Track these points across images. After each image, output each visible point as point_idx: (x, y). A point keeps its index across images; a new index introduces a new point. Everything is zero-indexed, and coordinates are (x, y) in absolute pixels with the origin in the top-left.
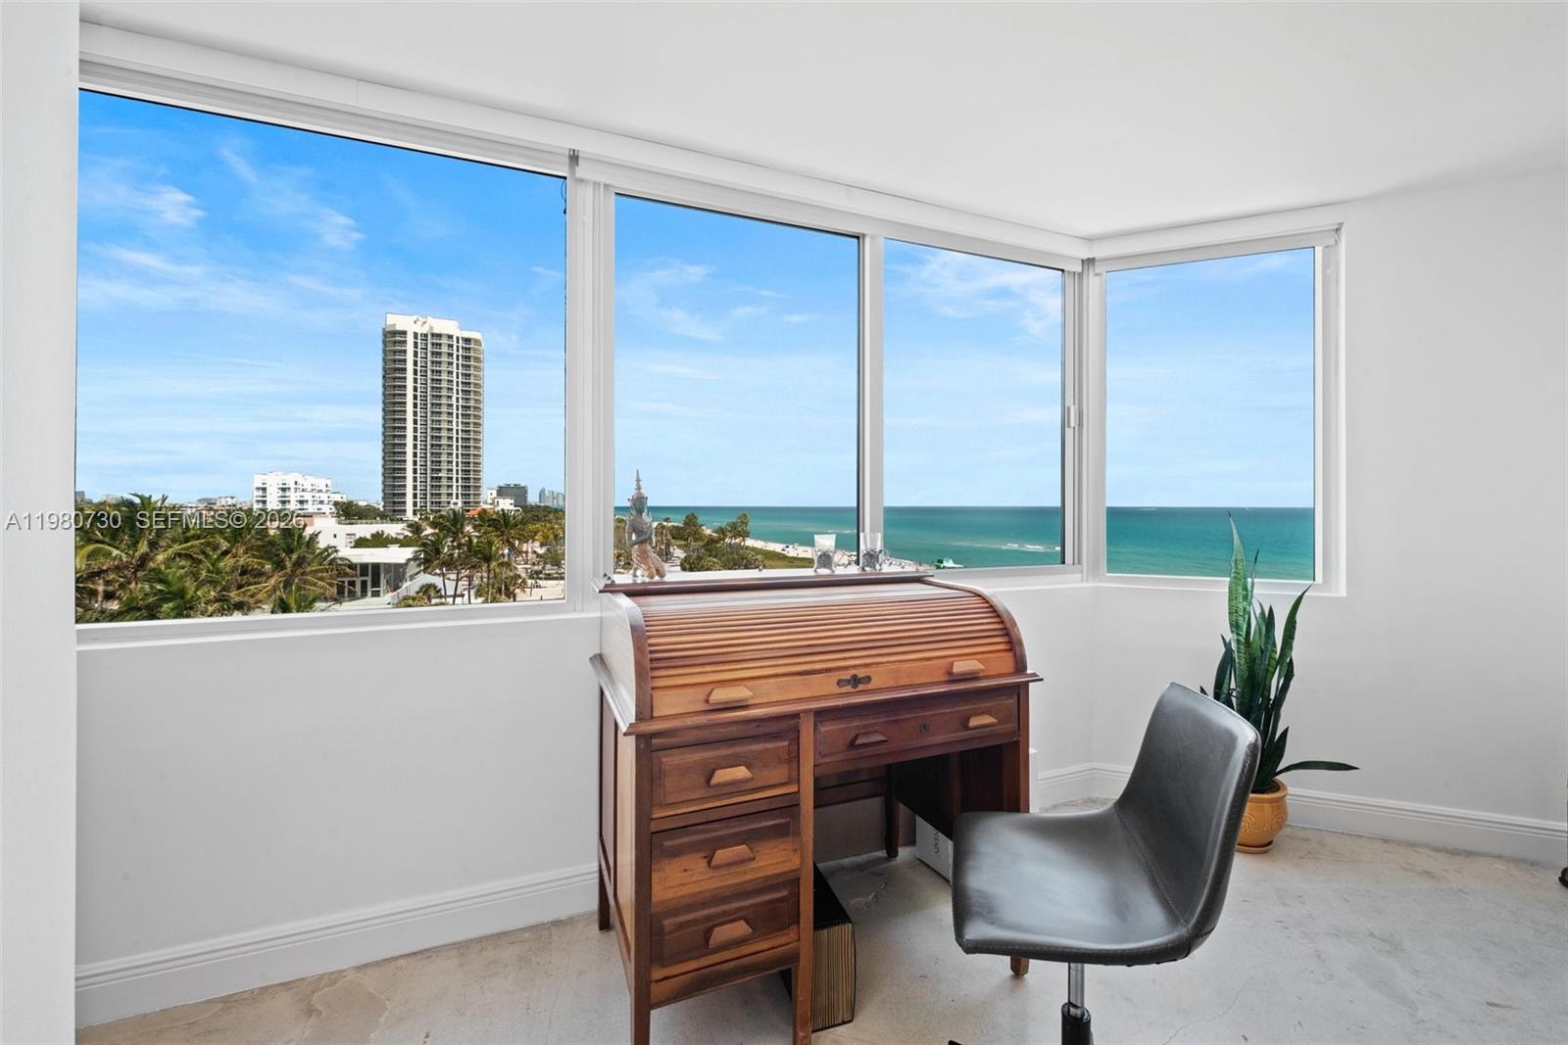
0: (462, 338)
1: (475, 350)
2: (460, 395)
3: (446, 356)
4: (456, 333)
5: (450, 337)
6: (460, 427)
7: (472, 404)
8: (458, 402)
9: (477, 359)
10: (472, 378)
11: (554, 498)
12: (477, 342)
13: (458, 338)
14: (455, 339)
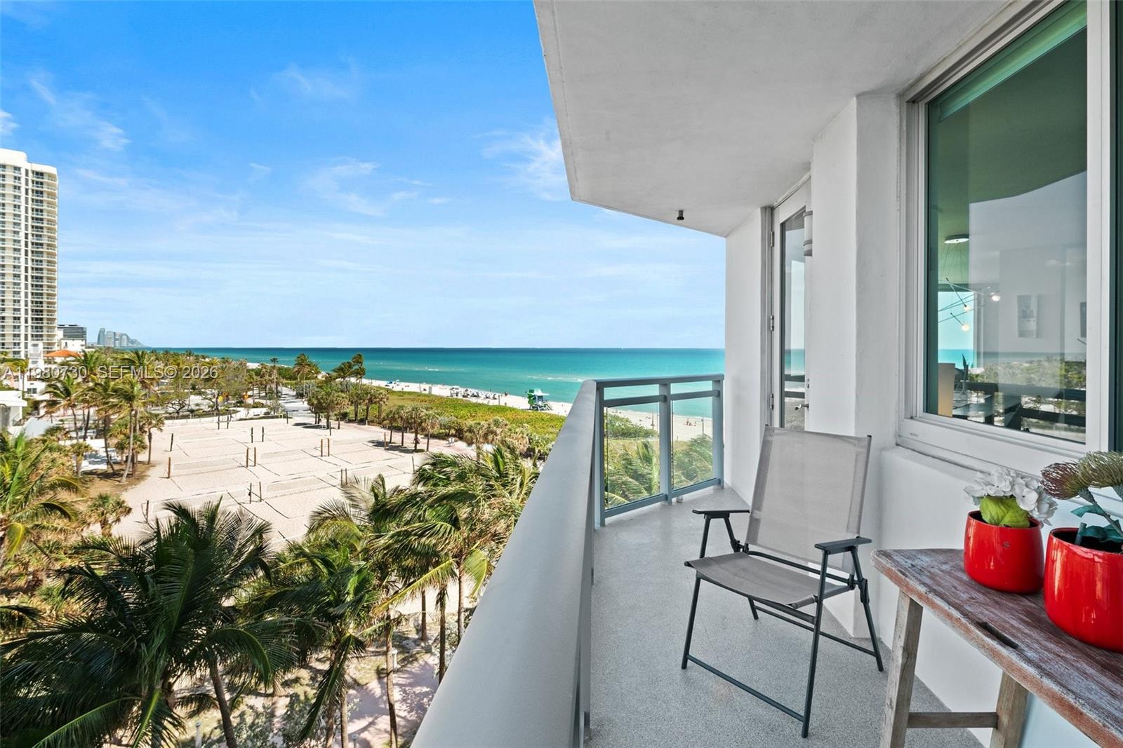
0: (33, 172)
1: (48, 184)
2: (30, 231)
3: (12, 189)
4: (24, 165)
5: (17, 169)
6: (30, 264)
7: (45, 241)
8: (26, 238)
9: (51, 195)
10: (45, 213)
11: (115, 340)
12: (51, 176)
13: (27, 171)
14: (23, 171)
